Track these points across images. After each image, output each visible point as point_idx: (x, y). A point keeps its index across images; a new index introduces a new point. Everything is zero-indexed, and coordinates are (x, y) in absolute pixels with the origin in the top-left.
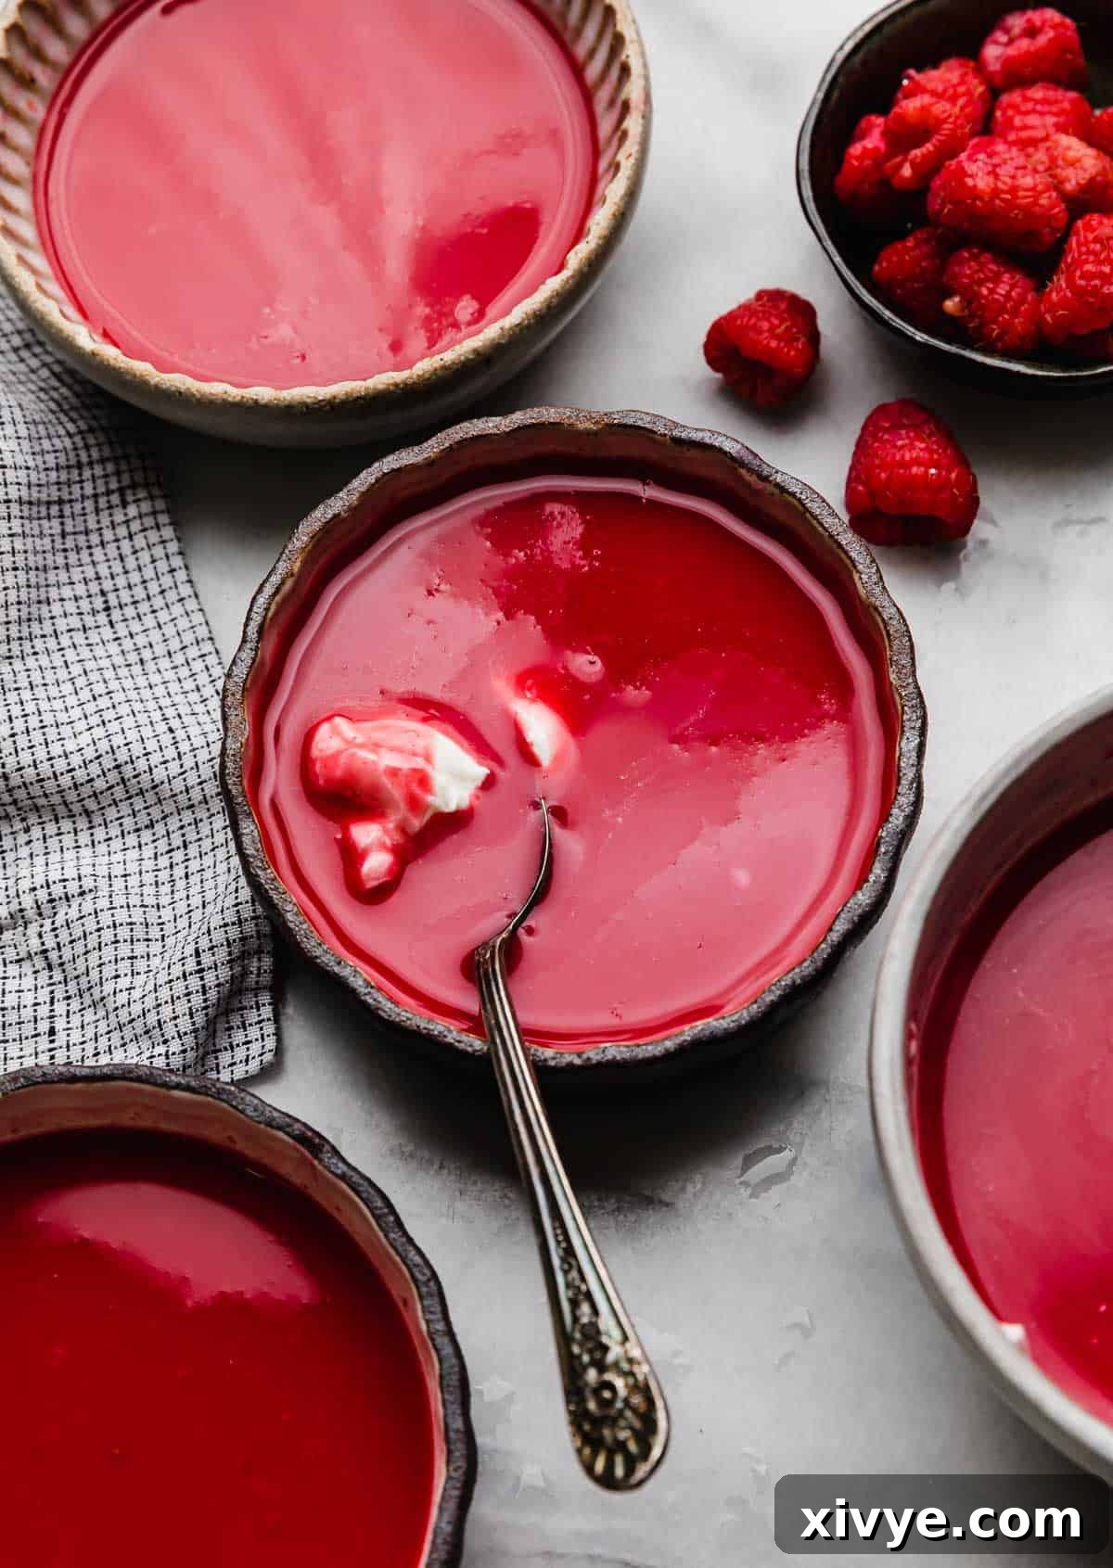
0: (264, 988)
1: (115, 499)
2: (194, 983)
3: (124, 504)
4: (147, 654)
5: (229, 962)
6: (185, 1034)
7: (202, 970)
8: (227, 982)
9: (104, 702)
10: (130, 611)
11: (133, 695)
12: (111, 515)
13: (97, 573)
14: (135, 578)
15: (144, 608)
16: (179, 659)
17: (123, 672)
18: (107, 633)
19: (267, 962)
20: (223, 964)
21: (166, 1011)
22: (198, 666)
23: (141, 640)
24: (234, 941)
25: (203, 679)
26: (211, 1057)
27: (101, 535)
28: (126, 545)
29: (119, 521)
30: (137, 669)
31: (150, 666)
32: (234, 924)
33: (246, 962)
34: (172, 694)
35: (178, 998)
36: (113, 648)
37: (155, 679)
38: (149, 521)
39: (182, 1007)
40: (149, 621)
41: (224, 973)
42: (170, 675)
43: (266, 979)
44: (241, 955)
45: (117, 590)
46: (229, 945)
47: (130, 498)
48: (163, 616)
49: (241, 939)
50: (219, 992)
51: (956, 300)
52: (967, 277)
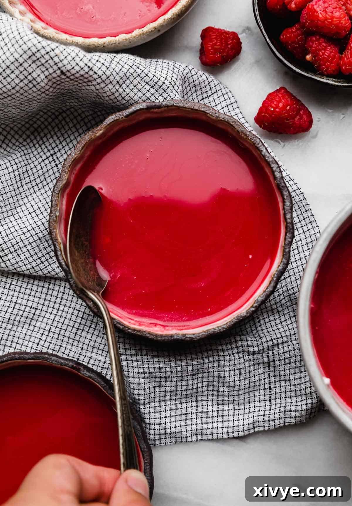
51: (310, 55)
52: (315, 47)
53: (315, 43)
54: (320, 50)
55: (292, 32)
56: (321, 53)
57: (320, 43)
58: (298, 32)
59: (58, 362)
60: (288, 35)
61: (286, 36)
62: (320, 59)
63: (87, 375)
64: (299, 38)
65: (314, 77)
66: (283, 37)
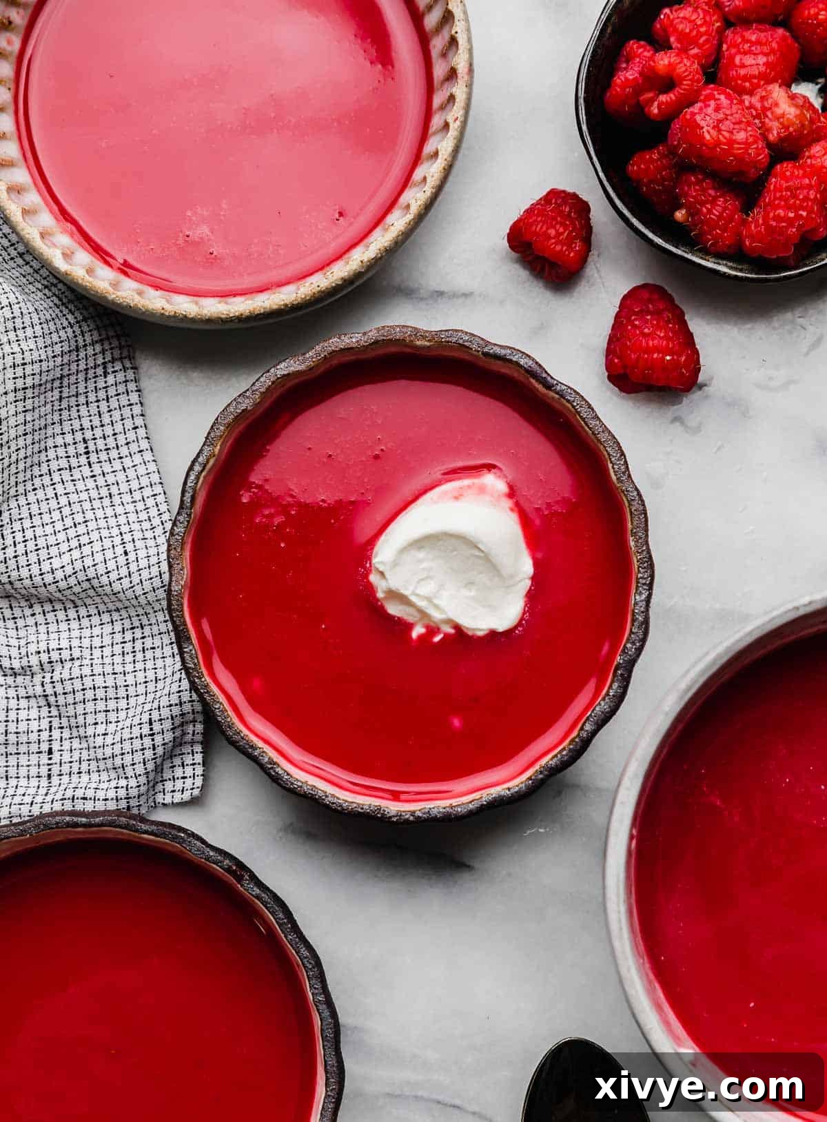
0: (198, 742)
1: (100, 371)
2: (147, 742)
3: (105, 374)
4: (114, 490)
5: (172, 729)
6: (140, 775)
7: (153, 734)
8: (171, 741)
9: (81, 529)
10: (103, 456)
11: (102, 523)
12: (95, 382)
13: (81, 425)
14: (109, 430)
15: (114, 454)
16: (137, 496)
17: (97, 504)
18: (86, 471)
19: (199, 727)
20: (168, 730)
21: (128, 759)
22: (150, 502)
23: (111, 479)
24: (176, 716)
25: (153, 512)
26: (160, 784)
27: (87, 397)
28: (103, 405)
29: (101, 387)
30: (106, 502)
31: (117, 500)
32: (176, 705)
33: (184, 727)
34: (131, 522)
35: (136, 751)
36: (90, 483)
37: (120, 510)
38: (121, 388)
39: (138, 757)
40: (117, 465)
41: (169, 736)
42: (130, 508)
43: (199, 738)
44: (181, 723)
45: (95, 439)
46: (172, 718)
47: (110, 370)
48: (128, 462)
49: (180, 715)
50: (164, 749)
51: (684, 212)
52: (693, 197)
53: (693, 189)
54: (703, 204)
55: (652, 161)
56: (704, 210)
57: (704, 190)
58: (664, 161)
59: (203, 853)
60: (642, 166)
61: (639, 167)
62: (702, 222)
63: (254, 893)
64: (664, 173)
65: (689, 256)
66: (633, 168)
